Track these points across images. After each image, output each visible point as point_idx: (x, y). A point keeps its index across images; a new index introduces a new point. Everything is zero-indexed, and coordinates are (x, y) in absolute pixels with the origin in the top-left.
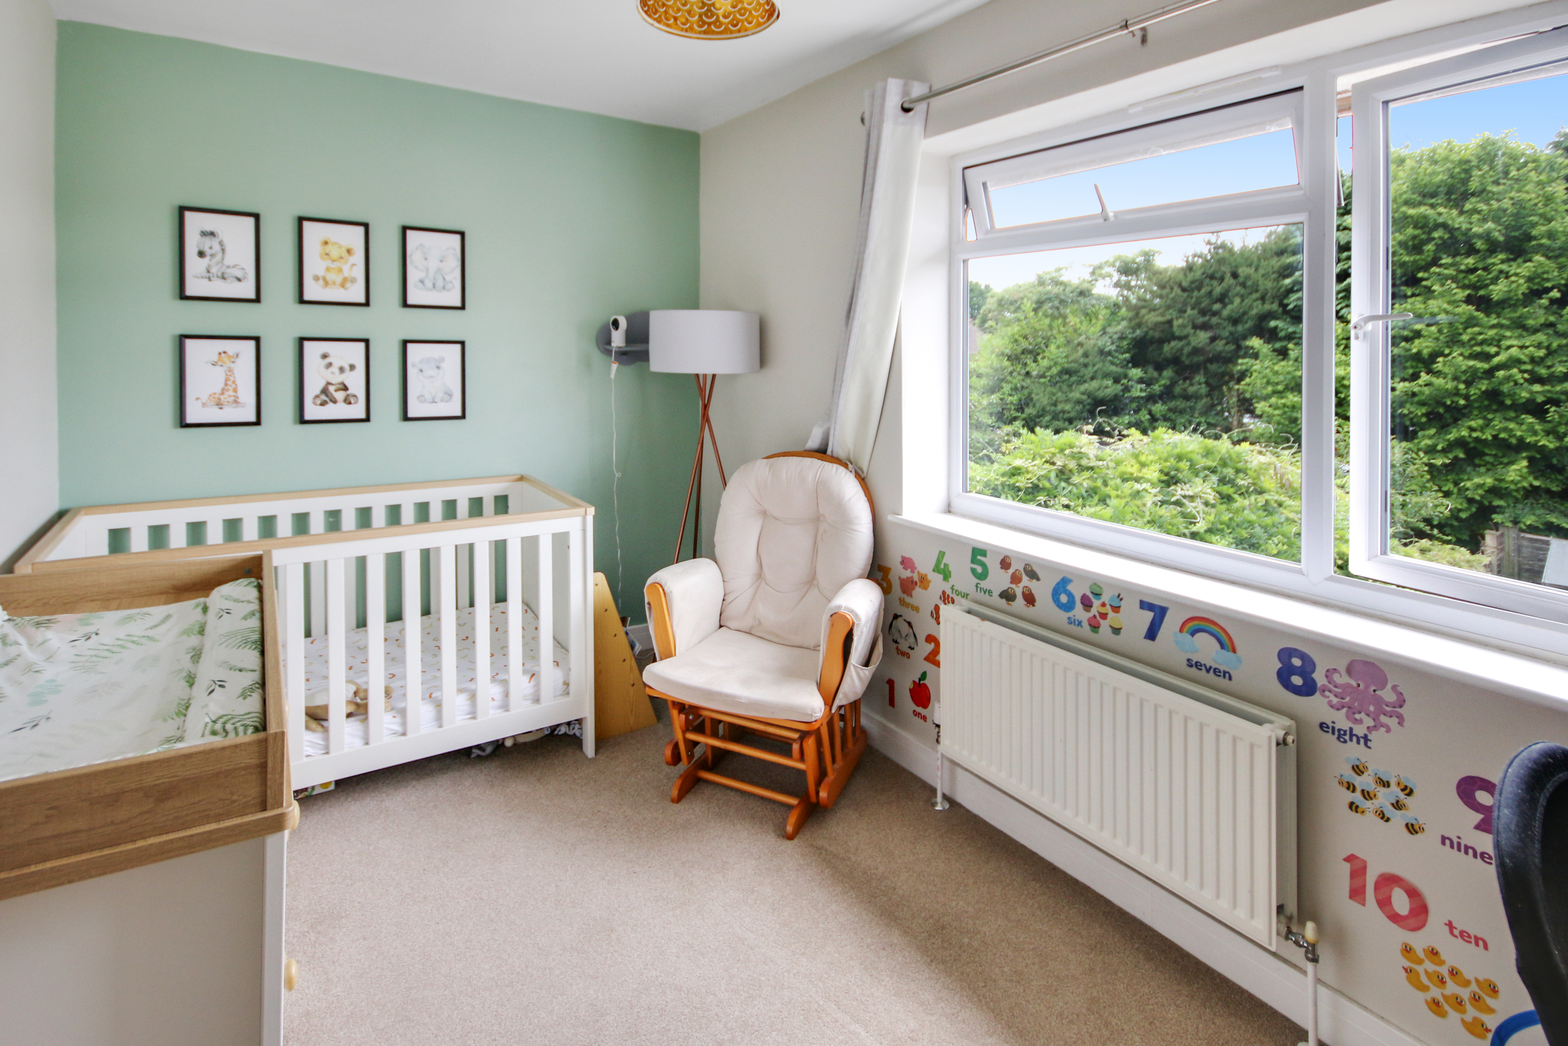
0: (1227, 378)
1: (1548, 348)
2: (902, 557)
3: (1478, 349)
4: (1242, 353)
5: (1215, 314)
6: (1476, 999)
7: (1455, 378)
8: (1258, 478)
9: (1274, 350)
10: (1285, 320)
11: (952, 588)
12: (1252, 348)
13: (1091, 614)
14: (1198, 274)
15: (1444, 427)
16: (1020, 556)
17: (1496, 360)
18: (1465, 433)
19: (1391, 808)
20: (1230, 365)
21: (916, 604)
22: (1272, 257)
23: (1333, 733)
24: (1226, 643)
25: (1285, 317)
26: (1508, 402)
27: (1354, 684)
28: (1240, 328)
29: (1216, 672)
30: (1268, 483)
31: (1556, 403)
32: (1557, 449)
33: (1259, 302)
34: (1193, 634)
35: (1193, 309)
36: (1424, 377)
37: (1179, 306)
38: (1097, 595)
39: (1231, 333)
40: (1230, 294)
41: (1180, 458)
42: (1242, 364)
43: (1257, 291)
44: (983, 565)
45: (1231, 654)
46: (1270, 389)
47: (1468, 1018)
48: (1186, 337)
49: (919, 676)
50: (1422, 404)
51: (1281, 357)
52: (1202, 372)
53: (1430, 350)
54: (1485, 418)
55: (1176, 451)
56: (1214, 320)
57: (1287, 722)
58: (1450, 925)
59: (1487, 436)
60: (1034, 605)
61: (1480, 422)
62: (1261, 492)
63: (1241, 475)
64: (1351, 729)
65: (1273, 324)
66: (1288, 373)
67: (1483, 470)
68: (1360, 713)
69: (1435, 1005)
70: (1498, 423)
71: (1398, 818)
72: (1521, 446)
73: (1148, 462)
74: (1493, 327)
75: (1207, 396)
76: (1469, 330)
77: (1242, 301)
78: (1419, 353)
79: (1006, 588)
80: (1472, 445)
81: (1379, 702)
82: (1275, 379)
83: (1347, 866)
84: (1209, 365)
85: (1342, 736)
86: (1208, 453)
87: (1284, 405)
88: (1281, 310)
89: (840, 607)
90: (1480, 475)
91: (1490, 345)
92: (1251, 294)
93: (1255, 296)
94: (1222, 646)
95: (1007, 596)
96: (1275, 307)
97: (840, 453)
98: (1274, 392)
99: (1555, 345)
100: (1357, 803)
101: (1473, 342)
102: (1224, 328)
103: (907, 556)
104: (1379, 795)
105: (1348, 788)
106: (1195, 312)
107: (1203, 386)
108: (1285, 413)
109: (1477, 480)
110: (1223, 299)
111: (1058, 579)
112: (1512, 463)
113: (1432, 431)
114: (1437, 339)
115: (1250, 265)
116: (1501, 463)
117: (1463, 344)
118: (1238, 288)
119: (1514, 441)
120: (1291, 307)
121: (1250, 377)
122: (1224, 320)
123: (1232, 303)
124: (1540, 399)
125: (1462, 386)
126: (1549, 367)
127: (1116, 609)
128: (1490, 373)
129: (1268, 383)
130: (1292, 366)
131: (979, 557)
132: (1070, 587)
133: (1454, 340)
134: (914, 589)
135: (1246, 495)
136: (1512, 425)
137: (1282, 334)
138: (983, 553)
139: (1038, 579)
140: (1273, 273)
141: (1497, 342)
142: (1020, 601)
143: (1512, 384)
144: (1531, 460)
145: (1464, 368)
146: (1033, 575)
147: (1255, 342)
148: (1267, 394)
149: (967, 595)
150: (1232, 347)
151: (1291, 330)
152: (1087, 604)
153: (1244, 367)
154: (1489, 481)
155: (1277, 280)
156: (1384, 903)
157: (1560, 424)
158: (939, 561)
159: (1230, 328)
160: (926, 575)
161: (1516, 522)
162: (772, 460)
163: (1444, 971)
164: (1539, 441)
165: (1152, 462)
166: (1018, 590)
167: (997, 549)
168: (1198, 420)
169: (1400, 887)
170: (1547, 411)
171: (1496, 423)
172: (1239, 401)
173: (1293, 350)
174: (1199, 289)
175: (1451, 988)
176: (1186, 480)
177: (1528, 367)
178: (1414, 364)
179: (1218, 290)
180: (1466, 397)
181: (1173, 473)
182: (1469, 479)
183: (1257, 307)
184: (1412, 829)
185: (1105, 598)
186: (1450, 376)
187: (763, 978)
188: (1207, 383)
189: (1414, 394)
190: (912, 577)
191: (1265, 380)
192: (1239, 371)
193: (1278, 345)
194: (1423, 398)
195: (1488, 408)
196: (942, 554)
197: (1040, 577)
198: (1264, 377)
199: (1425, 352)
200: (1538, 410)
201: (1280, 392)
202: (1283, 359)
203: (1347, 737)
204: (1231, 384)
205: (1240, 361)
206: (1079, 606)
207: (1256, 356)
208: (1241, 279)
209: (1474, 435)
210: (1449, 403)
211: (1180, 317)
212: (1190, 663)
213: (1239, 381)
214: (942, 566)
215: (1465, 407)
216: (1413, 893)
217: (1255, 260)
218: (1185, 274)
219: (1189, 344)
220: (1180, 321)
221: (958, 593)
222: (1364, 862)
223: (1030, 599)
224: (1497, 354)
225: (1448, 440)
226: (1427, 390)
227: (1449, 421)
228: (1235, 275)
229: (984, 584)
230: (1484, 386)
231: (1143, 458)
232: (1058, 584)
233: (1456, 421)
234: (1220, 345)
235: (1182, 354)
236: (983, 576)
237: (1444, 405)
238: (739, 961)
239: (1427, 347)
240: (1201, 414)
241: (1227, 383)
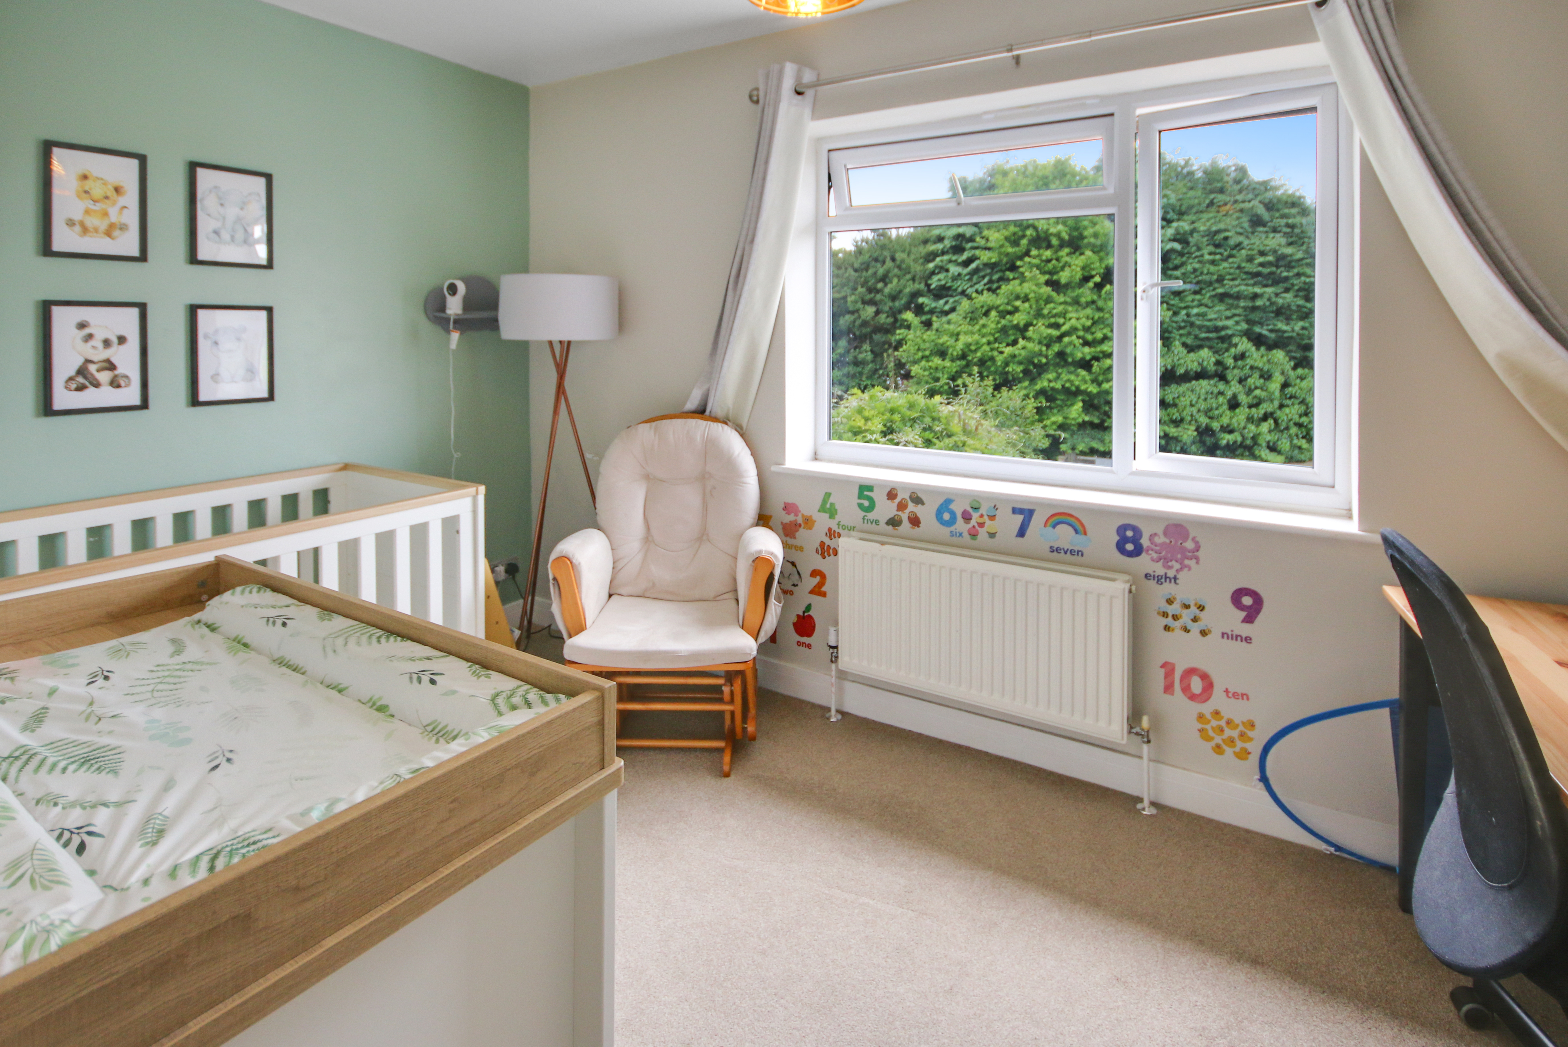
0: (886, 346)
1: (1092, 319)
2: (785, 503)
3: (1053, 320)
4: (898, 325)
5: (878, 291)
6: (1242, 735)
7: (1040, 343)
8: (948, 423)
9: (922, 322)
10: (929, 297)
11: (838, 524)
12: (906, 320)
13: (970, 526)
14: (866, 257)
15: (1033, 380)
16: (905, 486)
17: (1064, 328)
18: (1045, 384)
19: (1191, 622)
20: (889, 336)
21: (799, 545)
22: (920, 244)
23: (1154, 579)
24: (1079, 529)
25: (929, 295)
26: (1070, 360)
27: (1168, 541)
28: (897, 304)
29: (1072, 552)
30: (956, 427)
31: (1097, 359)
32: (1099, 393)
33: (911, 282)
34: (1054, 527)
35: (862, 287)
36: (1021, 342)
37: (851, 284)
38: (976, 509)
39: (891, 308)
40: (890, 275)
41: (892, 411)
42: (899, 334)
43: (909, 273)
44: (870, 499)
45: (1083, 536)
46: (920, 354)
47: (1237, 749)
48: (857, 311)
49: (804, 609)
50: (1020, 363)
51: (926, 328)
52: (868, 342)
53: (1025, 321)
54: (1057, 372)
55: (889, 406)
56: (878, 297)
57: (1127, 577)
58: (1227, 691)
59: (1058, 386)
60: (919, 527)
61: (1054, 374)
62: (949, 436)
63: (936, 423)
64: (1166, 574)
65: (921, 300)
66: (933, 341)
67: (1055, 411)
68: (1171, 561)
69: (1218, 749)
70: (1065, 376)
71: (1195, 628)
72: (1078, 392)
73: (870, 417)
74: (1061, 304)
75: (873, 361)
76: (1048, 306)
77: (899, 280)
78: (1018, 324)
79: (892, 516)
80: (1050, 393)
81: (1183, 550)
82: (923, 346)
83: (1162, 671)
84: (874, 335)
85: (1159, 580)
86: (911, 406)
87: (930, 367)
88: (926, 289)
89: (761, 551)
90: (1054, 415)
91: (1059, 317)
92: (904, 275)
93: (908, 276)
94: (1076, 531)
95: (894, 522)
96: (922, 286)
97: (719, 412)
98: (923, 357)
99: (1096, 317)
100: (1169, 625)
101: (1050, 315)
102: (885, 304)
103: (790, 502)
104: (1183, 615)
105: (1163, 616)
106: (864, 290)
107: (869, 353)
108: (931, 374)
109: (1053, 419)
110: (885, 279)
111: (941, 500)
112: (1072, 405)
113: (1026, 383)
114: (1029, 313)
115: (904, 251)
116: (1066, 405)
117: (1043, 316)
118: (896, 270)
119: (1073, 389)
120: (933, 286)
121: (906, 344)
122: (885, 296)
123: (891, 282)
124: (1088, 357)
125: (1044, 348)
126: (1093, 333)
127: (992, 518)
128: (1060, 338)
129: (919, 349)
130: (935, 335)
131: (866, 493)
132: (953, 507)
133: (1039, 314)
134: (797, 531)
135: (941, 438)
136: (1072, 377)
137: (927, 309)
138: (870, 488)
139: (923, 504)
140: (921, 258)
141: (1063, 314)
142: (906, 524)
143: (1072, 347)
144: (1083, 401)
145: (1045, 335)
146: (917, 500)
147: (909, 316)
148: (918, 359)
149: (854, 527)
150: (890, 320)
151: (933, 305)
152: (967, 517)
153: (901, 337)
154: (1059, 419)
155: (923, 264)
156: (1186, 689)
157: (1099, 375)
158: (824, 502)
159: (890, 304)
160: (811, 516)
161: (1073, 449)
162: (654, 424)
163: (1223, 723)
164: (1087, 388)
165: (873, 416)
166: (904, 516)
167: (882, 484)
168: (865, 383)
169: (1197, 675)
170: (1092, 366)
171: (1063, 375)
172: (895, 365)
173: (936, 322)
174: (867, 270)
175: (1228, 732)
176: (898, 429)
177: (1081, 333)
178: (1015, 332)
179: (881, 271)
180: (1046, 357)
181: (888, 425)
182: (1048, 419)
183: (910, 286)
184: (1204, 633)
185: (983, 510)
186: (1037, 341)
187: (769, 891)
188: (872, 351)
189: (1014, 356)
190: (796, 520)
191: (917, 347)
192: (895, 340)
193: (924, 318)
194: (1020, 358)
195: (1057, 365)
196: (828, 495)
197: (925, 501)
198: (916, 345)
199: (1022, 324)
200: (1086, 365)
201: (927, 357)
202: (927, 330)
203: (1163, 580)
204: (890, 351)
205: (898, 331)
206: (960, 520)
207: (909, 327)
208: (898, 263)
209: (1052, 385)
210: (1036, 361)
211: (853, 294)
212: (1052, 550)
213: (896, 349)
214: (828, 506)
215: (1046, 364)
216: (1204, 677)
217: (908, 246)
218: (856, 257)
219: (859, 317)
220: (853, 297)
221: (844, 527)
222: (1174, 665)
223: (915, 521)
224: (1064, 324)
225: (1036, 390)
226: (1023, 353)
227: (1036, 375)
228: (893, 259)
229: (871, 516)
230: (1056, 348)
231: (866, 414)
232: (942, 505)
233: (1040, 374)
234: (882, 318)
235: (854, 326)
236: (871, 508)
237: (1033, 363)
238: (740, 885)
239: (1023, 319)
240: (868, 378)
241: (886, 350)
